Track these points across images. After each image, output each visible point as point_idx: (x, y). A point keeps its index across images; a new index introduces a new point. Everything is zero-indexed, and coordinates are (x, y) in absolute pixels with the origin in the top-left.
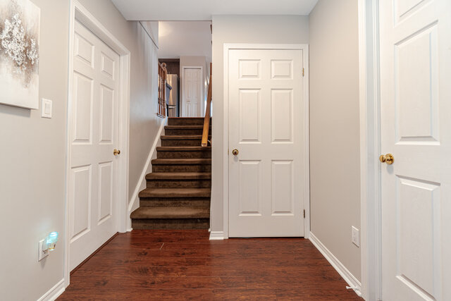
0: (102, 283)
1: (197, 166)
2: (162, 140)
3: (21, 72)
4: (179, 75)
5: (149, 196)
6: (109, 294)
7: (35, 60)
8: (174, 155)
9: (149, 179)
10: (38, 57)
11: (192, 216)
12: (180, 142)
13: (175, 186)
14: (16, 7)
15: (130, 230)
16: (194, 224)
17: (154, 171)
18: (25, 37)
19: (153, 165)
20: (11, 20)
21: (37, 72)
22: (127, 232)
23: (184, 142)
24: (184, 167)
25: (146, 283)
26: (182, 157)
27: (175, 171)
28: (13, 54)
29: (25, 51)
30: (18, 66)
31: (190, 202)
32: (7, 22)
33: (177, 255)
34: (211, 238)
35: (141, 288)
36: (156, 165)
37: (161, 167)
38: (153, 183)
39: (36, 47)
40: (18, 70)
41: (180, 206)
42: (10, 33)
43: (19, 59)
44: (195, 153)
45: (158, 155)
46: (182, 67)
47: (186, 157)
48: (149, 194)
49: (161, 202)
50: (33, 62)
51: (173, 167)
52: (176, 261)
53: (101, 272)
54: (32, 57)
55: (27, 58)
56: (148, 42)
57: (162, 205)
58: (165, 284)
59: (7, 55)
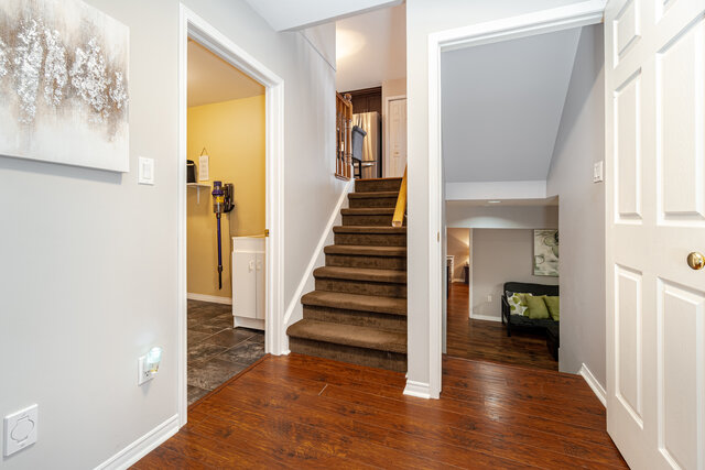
0: (225, 432)
1: (394, 260)
2: (343, 215)
3: (100, 120)
4: (380, 112)
5: (315, 303)
6: (227, 456)
7: (122, 102)
8: (359, 240)
9: (319, 276)
10: (128, 97)
11: (377, 345)
12: (371, 218)
13: (357, 291)
14: (92, 29)
15: (286, 352)
16: (381, 360)
17: (328, 265)
18: (107, 71)
19: (326, 254)
20: (84, 48)
21: (125, 118)
22: (282, 355)
23: (377, 219)
24: (373, 260)
25: (281, 451)
26: (371, 244)
27: (359, 266)
28: (88, 95)
29: (107, 91)
30: (97, 112)
31: (378, 320)
32: (79, 51)
33: (342, 410)
34: (406, 392)
35: (272, 459)
36: (331, 254)
37: (338, 258)
38: (324, 282)
39: (124, 83)
40: (97, 118)
41: (362, 325)
42: (84, 67)
43: (99, 102)
44: (392, 237)
45: (335, 240)
46: (385, 99)
47: (379, 244)
48: (315, 299)
49: (334, 315)
50: (119, 105)
51: (355, 259)
52: (337, 423)
53: (229, 413)
54: (118, 97)
55: (110, 100)
56: (318, 62)
57: (335, 320)
58: (308, 461)
59: (80, 97)
